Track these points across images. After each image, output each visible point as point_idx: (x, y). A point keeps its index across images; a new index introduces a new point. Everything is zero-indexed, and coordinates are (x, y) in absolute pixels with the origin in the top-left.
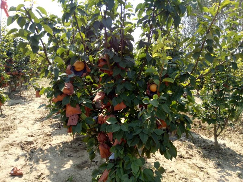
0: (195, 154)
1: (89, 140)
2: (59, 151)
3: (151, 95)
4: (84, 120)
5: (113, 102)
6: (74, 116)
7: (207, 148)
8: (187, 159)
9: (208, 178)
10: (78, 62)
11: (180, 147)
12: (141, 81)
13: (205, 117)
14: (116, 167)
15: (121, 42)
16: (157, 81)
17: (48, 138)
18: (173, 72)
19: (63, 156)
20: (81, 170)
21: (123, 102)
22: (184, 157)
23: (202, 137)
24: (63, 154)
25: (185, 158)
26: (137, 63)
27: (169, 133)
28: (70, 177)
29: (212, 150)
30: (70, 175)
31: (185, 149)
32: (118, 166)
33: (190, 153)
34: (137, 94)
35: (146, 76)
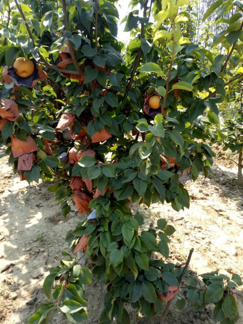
0: (212, 192)
1: (57, 189)
2: (23, 200)
3: (151, 114)
4: (43, 161)
5: (88, 129)
6: (27, 156)
7: (227, 184)
8: (201, 200)
9: (228, 224)
10: (20, 61)
11: (192, 183)
12: (133, 91)
13: (228, 142)
14: (99, 230)
15: (95, 18)
16: (161, 90)
17: (6, 182)
18: (187, 74)
19: (30, 206)
20: (56, 224)
21: (105, 129)
22: (196, 198)
23: (220, 169)
24: (29, 203)
25: (198, 199)
26: (127, 59)
27: (179, 173)
28: (40, 236)
29: (234, 185)
30: (41, 232)
31: (198, 187)
32: (101, 229)
33: (205, 192)
34: (128, 115)
35: (142, 84)
